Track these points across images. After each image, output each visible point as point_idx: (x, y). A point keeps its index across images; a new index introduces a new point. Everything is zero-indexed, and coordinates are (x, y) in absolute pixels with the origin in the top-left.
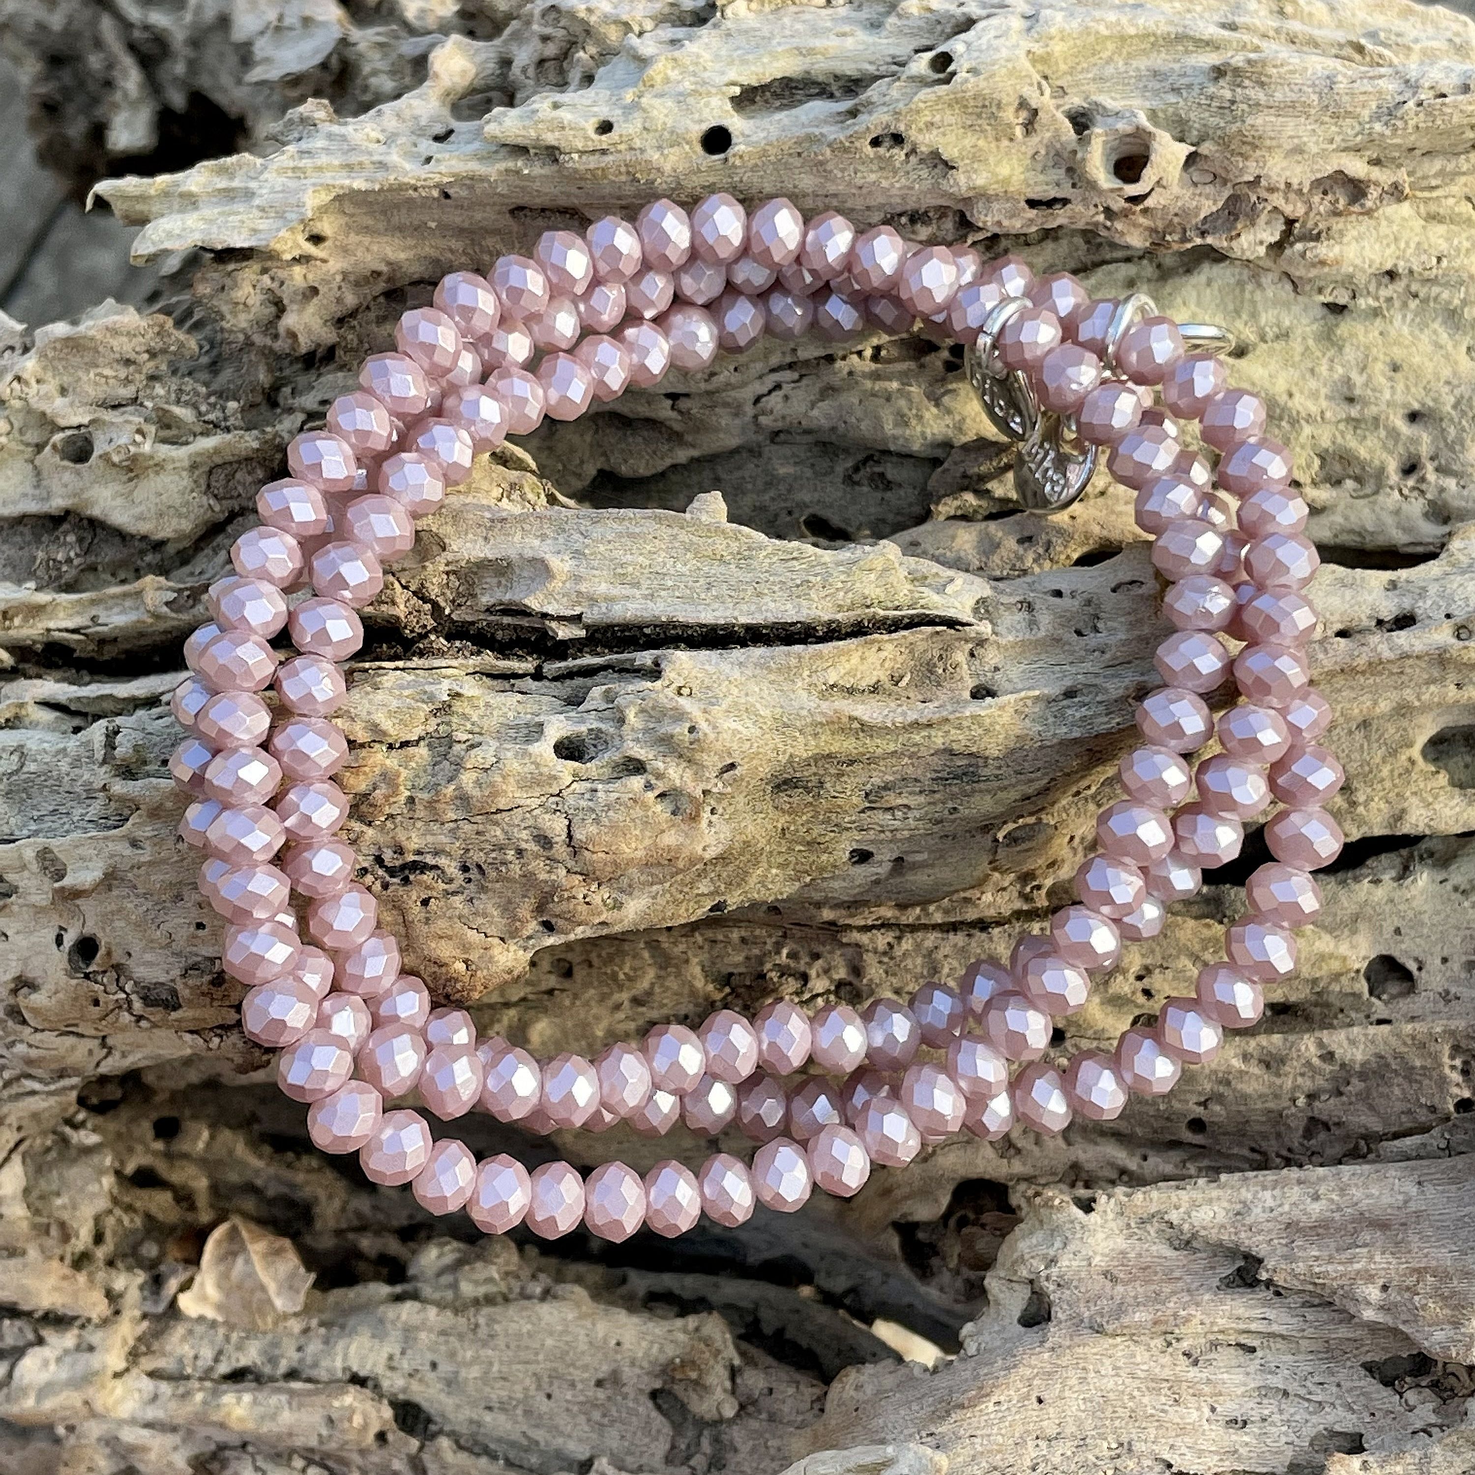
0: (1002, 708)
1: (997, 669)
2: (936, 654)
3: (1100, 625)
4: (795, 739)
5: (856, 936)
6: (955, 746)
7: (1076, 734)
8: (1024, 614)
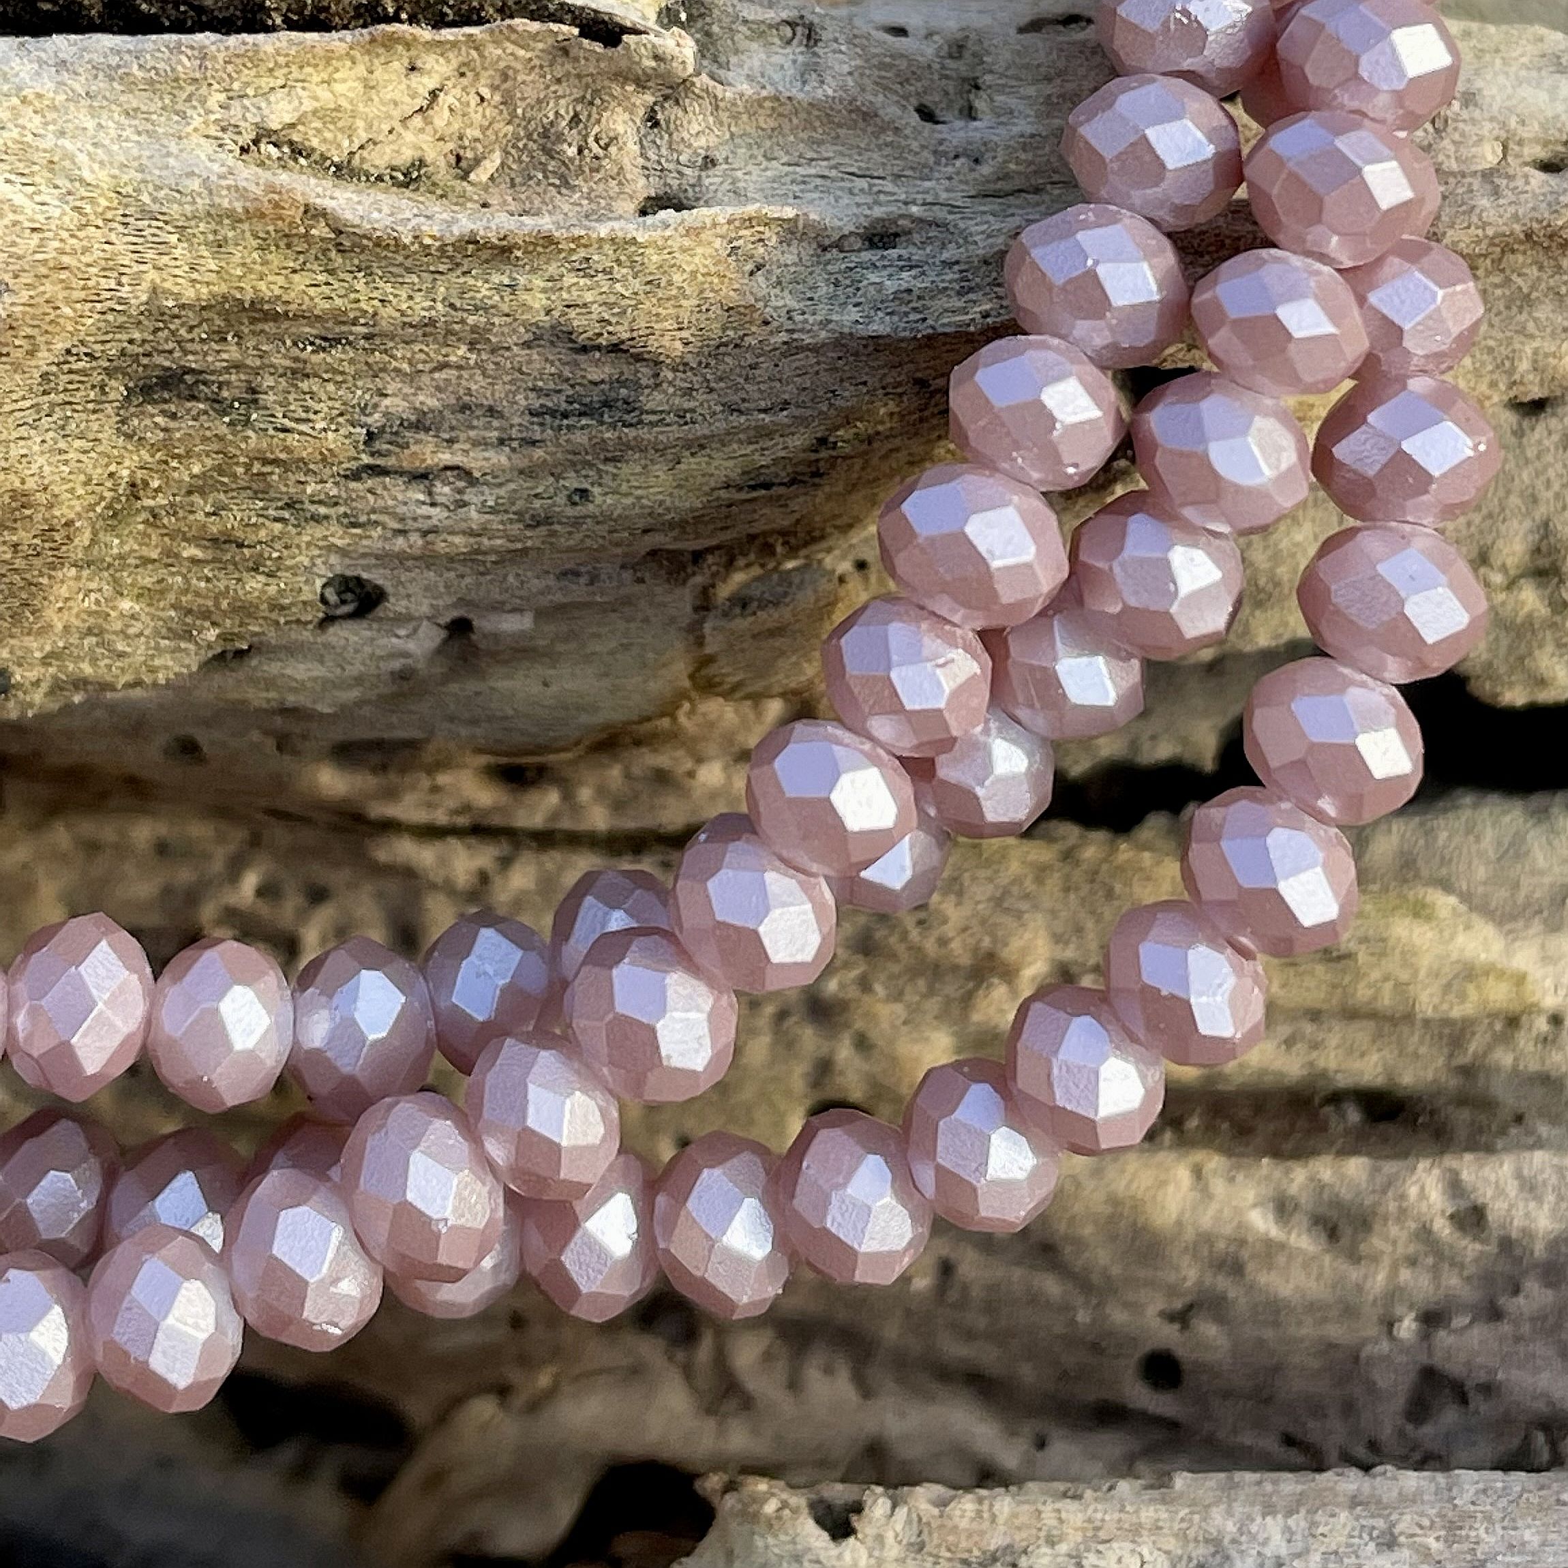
0: (693, 232)
1: (709, 162)
2: (565, 109)
3: (980, 104)
4: (163, 248)
5: (407, 850)
6: (577, 320)
7: (880, 326)
8: (796, 52)
